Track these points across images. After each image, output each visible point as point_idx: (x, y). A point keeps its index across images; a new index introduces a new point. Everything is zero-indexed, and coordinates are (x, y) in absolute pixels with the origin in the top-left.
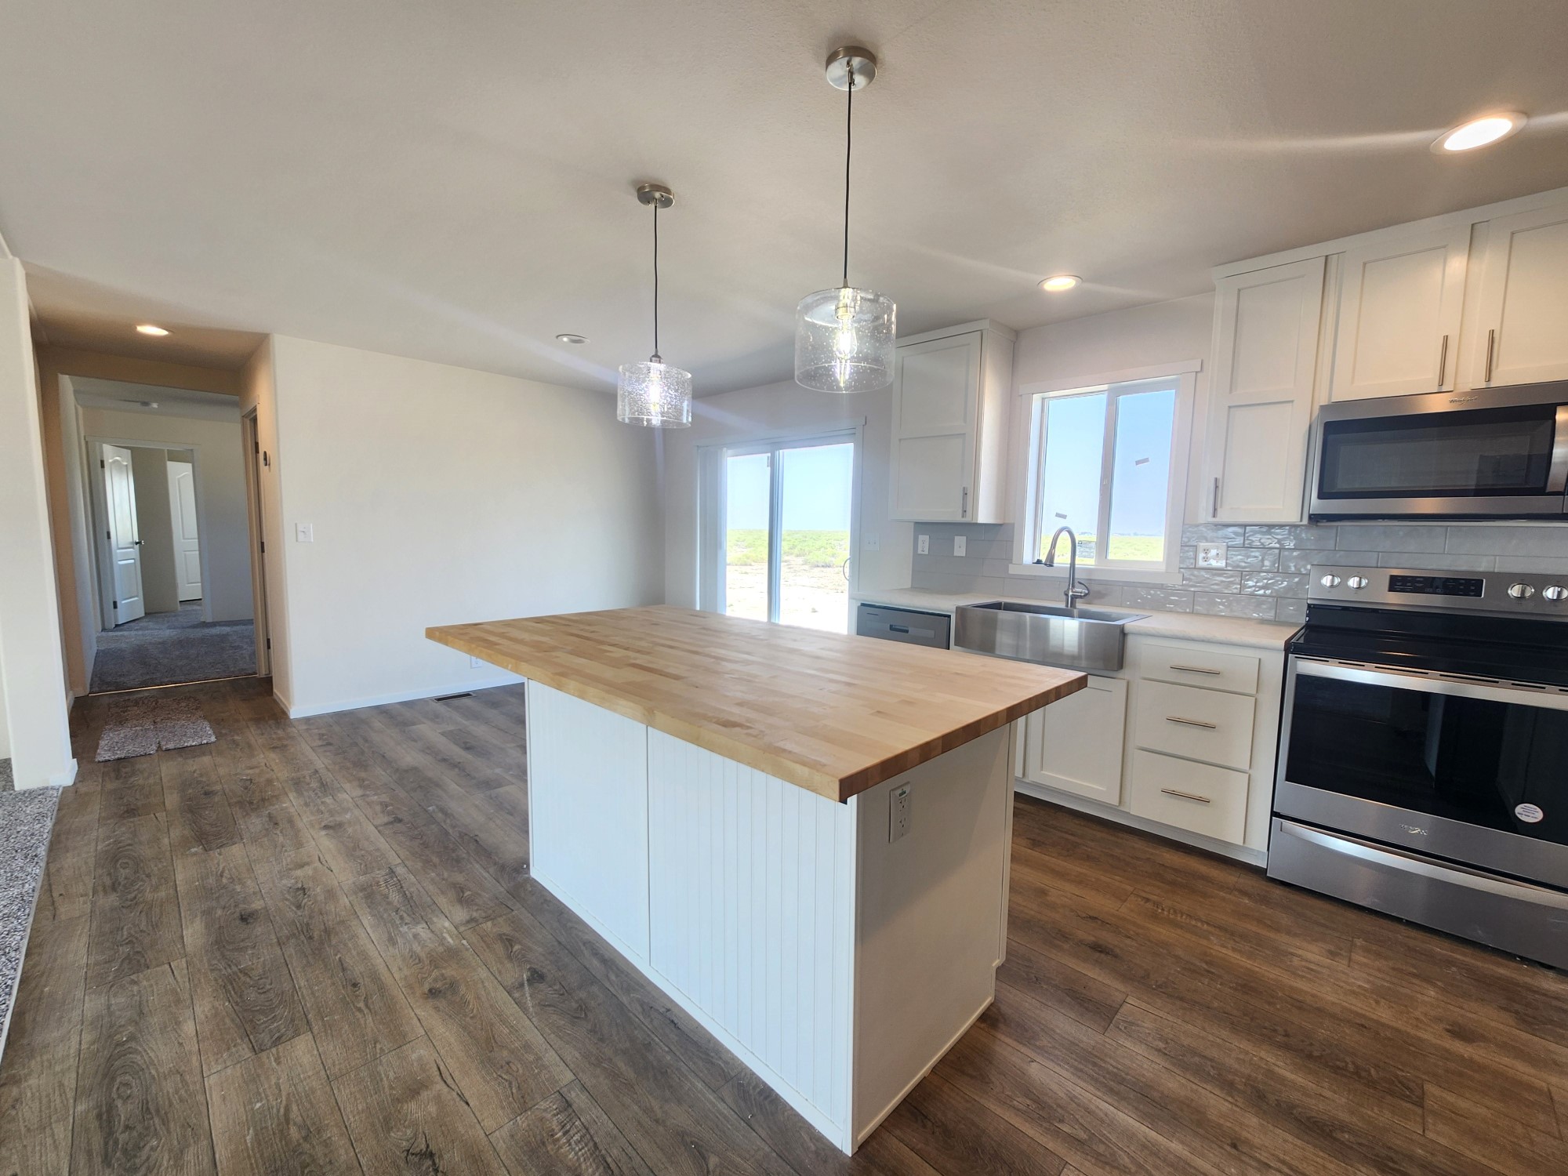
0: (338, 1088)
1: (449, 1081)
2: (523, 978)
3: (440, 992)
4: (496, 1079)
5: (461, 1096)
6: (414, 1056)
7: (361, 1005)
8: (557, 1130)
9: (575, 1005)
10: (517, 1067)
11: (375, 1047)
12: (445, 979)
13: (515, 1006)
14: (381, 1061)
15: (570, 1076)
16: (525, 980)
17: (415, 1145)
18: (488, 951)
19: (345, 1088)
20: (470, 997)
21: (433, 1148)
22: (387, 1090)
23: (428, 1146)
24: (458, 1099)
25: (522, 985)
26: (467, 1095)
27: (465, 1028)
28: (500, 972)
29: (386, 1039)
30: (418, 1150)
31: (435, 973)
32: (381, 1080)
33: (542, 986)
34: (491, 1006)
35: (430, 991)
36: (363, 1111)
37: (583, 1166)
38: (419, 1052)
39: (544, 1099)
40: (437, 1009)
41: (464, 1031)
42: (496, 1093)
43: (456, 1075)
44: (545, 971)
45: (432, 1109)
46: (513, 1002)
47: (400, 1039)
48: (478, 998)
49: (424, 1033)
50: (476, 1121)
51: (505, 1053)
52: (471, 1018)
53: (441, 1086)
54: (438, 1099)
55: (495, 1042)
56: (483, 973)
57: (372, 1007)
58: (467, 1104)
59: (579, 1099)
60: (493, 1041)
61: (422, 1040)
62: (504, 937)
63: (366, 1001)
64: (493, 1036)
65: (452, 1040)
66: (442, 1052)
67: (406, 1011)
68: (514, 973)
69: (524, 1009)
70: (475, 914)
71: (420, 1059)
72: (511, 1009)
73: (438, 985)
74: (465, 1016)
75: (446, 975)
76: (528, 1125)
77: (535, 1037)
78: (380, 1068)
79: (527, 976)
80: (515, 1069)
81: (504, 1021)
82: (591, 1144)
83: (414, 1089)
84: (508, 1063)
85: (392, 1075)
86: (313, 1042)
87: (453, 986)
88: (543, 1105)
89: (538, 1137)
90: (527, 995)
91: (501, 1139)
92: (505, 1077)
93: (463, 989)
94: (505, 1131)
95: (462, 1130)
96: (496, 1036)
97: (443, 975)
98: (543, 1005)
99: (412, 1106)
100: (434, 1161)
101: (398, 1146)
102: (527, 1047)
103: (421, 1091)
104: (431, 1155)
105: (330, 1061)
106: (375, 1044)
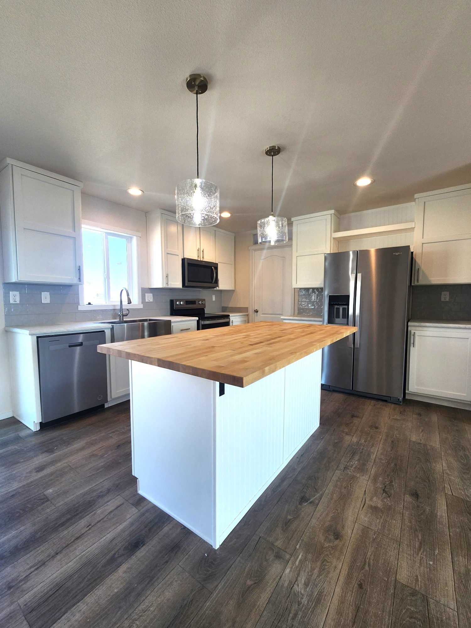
0: (398, 536)
1: (364, 501)
2: (307, 504)
3: (335, 533)
4: (353, 488)
5: (365, 494)
6: (366, 519)
7: (367, 568)
8: (353, 468)
9: (310, 481)
10: (344, 484)
11: (376, 538)
12: (327, 537)
13: (322, 499)
14: (378, 530)
15: (337, 471)
16: (307, 503)
17: (386, 496)
18: (298, 530)
19: (396, 534)
20: (329, 518)
21: (382, 492)
22: (383, 518)
23: (383, 493)
24: (366, 494)
25: (311, 503)
26: (363, 493)
27: (343, 510)
28: (309, 515)
29: (370, 537)
30: (386, 495)
31: (327, 545)
32: (382, 523)
33: (307, 495)
34: (328, 507)
35: (337, 539)
36: (394, 520)
37: (356, 460)
38: (364, 518)
39: (348, 474)
40: (343, 527)
41: (345, 509)
42: (356, 485)
43: (360, 500)
44: (298, 498)
45: (375, 499)
46: (321, 501)
47: (365, 531)
48: (327, 514)
49: (356, 523)
50: (367, 486)
51: (343, 491)
52: (338, 510)
53: (367, 502)
54: (371, 499)
55: (341, 496)
56: (314, 521)
57: (363, 560)
58: (365, 491)
59: (342, 467)
60: (341, 497)
61: (359, 521)
62: (285, 528)
63: (363, 568)
64: (340, 498)
65: (351, 510)
66: (357, 511)
67: (353, 540)
68: (306, 508)
69: (322, 495)
70: (272, 558)
71: (366, 516)
72: (324, 500)
73: (332, 537)
74: (338, 513)
75: (324, 538)
76: (357, 473)
77: (331, 486)
78: (380, 527)
79: (305, 503)
80: (345, 485)
81: (331, 499)
82: (350, 460)
83: (374, 509)
84: (345, 488)
85: (378, 521)
86: (398, 571)
87: (328, 530)
88: (350, 473)
89: (358, 470)
90: (315, 498)
91: (366, 477)
92: (350, 487)
93: (327, 524)
94: (364, 477)
95: (372, 488)
96: (339, 497)
97: (325, 540)
98: (316, 491)
99: (379, 505)
100: (384, 488)
101: (390, 500)
102: (336, 486)
103: (373, 507)
104: (384, 490)
105: (395, 552)
106: (375, 539)
